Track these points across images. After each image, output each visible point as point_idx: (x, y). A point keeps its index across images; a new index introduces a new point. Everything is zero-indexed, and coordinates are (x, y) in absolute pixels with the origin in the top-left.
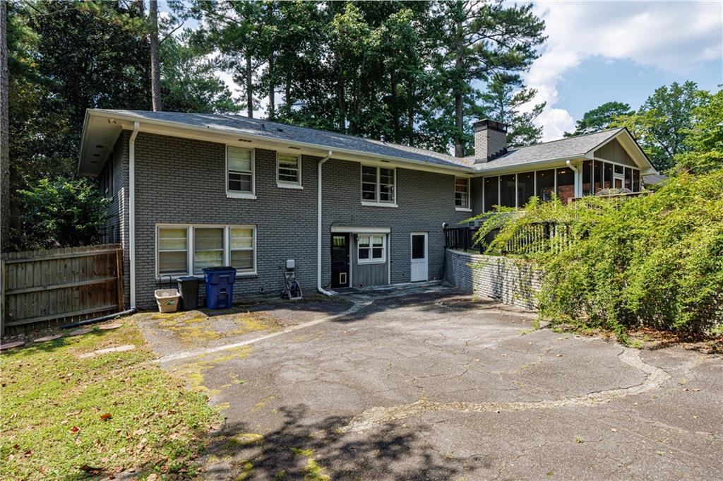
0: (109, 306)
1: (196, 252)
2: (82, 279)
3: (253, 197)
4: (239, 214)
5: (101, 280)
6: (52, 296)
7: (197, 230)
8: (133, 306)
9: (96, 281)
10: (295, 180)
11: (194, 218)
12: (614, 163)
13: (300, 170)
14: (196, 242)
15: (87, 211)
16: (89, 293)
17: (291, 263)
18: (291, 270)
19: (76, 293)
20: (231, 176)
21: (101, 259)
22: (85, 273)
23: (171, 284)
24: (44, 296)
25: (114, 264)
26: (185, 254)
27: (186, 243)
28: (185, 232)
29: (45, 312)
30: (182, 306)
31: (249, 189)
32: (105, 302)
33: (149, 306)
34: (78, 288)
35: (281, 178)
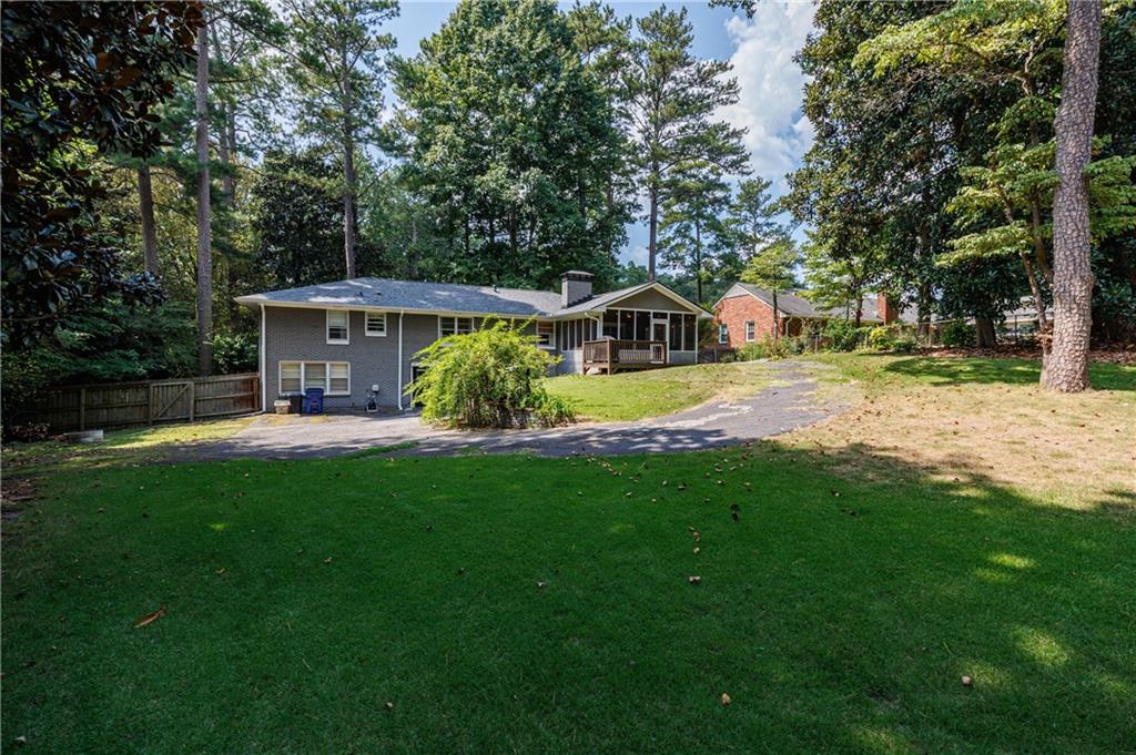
0: (250, 409)
1: (306, 379)
2: (235, 393)
3: (346, 342)
4: (337, 354)
5: (246, 394)
6: (218, 402)
7: (306, 365)
8: (264, 409)
9: (242, 394)
10: (382, 330)
11: (304, 357)
12: (652, 311)
13: (385, 323)
14: (306, 373)
15: (241, 353)
16: (239, 401)
17: (375, 387)
18: (376, 392)
19: (232, 401)
20: (331, 330)
21: (245, 381)
22: (236, 390)
23: (285, 398)
24: (214, 402)
25: (253, 385)
26: (299, 380)
27: (300, 373)
28: (299, 366)
29: (214, 410)
30: (291, 411)
31: (345, 337)
32: (248, 406)
33: (272, 410)
34: (232, 398)
35: (370, 329)
